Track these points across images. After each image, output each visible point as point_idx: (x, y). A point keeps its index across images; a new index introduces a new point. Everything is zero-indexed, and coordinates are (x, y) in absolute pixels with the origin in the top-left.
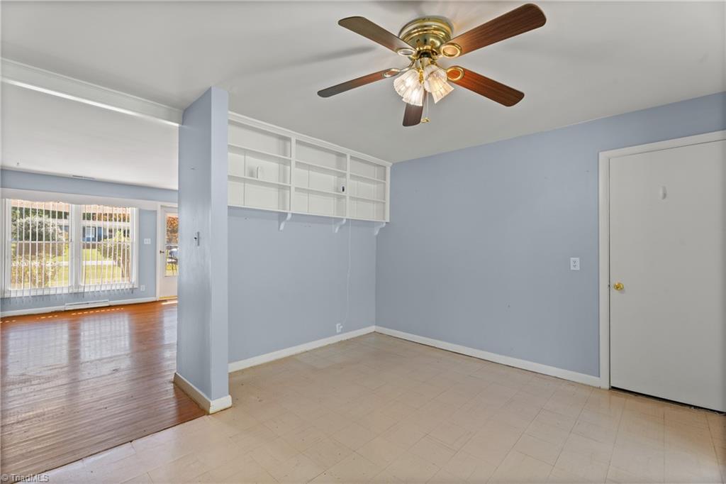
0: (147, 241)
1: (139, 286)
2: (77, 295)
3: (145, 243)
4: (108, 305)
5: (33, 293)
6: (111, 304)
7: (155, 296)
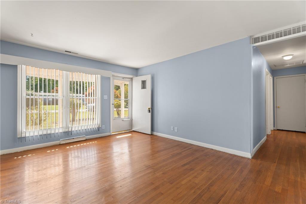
0: (106, 97)
1: (102, 126)
2: (68, 134)
3: (104, 98)
4: (85, 139)
5: (41, 133)
6: (87, 138)
7: (110, 132)
